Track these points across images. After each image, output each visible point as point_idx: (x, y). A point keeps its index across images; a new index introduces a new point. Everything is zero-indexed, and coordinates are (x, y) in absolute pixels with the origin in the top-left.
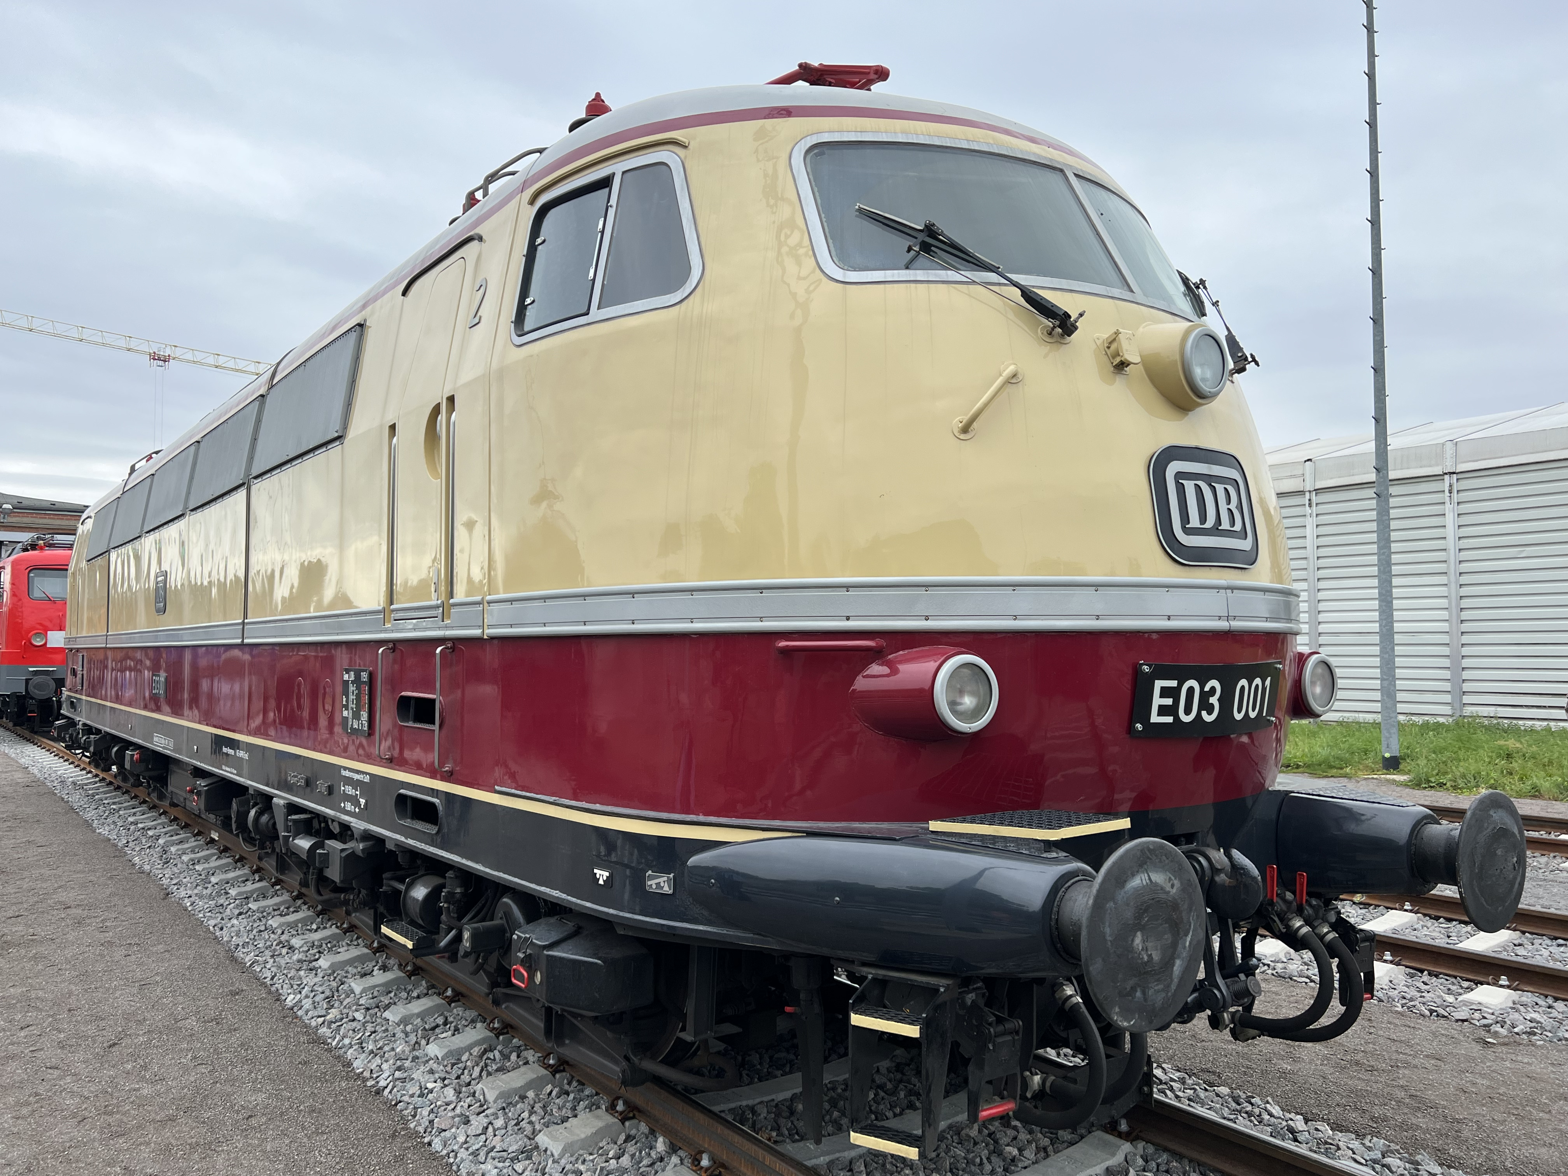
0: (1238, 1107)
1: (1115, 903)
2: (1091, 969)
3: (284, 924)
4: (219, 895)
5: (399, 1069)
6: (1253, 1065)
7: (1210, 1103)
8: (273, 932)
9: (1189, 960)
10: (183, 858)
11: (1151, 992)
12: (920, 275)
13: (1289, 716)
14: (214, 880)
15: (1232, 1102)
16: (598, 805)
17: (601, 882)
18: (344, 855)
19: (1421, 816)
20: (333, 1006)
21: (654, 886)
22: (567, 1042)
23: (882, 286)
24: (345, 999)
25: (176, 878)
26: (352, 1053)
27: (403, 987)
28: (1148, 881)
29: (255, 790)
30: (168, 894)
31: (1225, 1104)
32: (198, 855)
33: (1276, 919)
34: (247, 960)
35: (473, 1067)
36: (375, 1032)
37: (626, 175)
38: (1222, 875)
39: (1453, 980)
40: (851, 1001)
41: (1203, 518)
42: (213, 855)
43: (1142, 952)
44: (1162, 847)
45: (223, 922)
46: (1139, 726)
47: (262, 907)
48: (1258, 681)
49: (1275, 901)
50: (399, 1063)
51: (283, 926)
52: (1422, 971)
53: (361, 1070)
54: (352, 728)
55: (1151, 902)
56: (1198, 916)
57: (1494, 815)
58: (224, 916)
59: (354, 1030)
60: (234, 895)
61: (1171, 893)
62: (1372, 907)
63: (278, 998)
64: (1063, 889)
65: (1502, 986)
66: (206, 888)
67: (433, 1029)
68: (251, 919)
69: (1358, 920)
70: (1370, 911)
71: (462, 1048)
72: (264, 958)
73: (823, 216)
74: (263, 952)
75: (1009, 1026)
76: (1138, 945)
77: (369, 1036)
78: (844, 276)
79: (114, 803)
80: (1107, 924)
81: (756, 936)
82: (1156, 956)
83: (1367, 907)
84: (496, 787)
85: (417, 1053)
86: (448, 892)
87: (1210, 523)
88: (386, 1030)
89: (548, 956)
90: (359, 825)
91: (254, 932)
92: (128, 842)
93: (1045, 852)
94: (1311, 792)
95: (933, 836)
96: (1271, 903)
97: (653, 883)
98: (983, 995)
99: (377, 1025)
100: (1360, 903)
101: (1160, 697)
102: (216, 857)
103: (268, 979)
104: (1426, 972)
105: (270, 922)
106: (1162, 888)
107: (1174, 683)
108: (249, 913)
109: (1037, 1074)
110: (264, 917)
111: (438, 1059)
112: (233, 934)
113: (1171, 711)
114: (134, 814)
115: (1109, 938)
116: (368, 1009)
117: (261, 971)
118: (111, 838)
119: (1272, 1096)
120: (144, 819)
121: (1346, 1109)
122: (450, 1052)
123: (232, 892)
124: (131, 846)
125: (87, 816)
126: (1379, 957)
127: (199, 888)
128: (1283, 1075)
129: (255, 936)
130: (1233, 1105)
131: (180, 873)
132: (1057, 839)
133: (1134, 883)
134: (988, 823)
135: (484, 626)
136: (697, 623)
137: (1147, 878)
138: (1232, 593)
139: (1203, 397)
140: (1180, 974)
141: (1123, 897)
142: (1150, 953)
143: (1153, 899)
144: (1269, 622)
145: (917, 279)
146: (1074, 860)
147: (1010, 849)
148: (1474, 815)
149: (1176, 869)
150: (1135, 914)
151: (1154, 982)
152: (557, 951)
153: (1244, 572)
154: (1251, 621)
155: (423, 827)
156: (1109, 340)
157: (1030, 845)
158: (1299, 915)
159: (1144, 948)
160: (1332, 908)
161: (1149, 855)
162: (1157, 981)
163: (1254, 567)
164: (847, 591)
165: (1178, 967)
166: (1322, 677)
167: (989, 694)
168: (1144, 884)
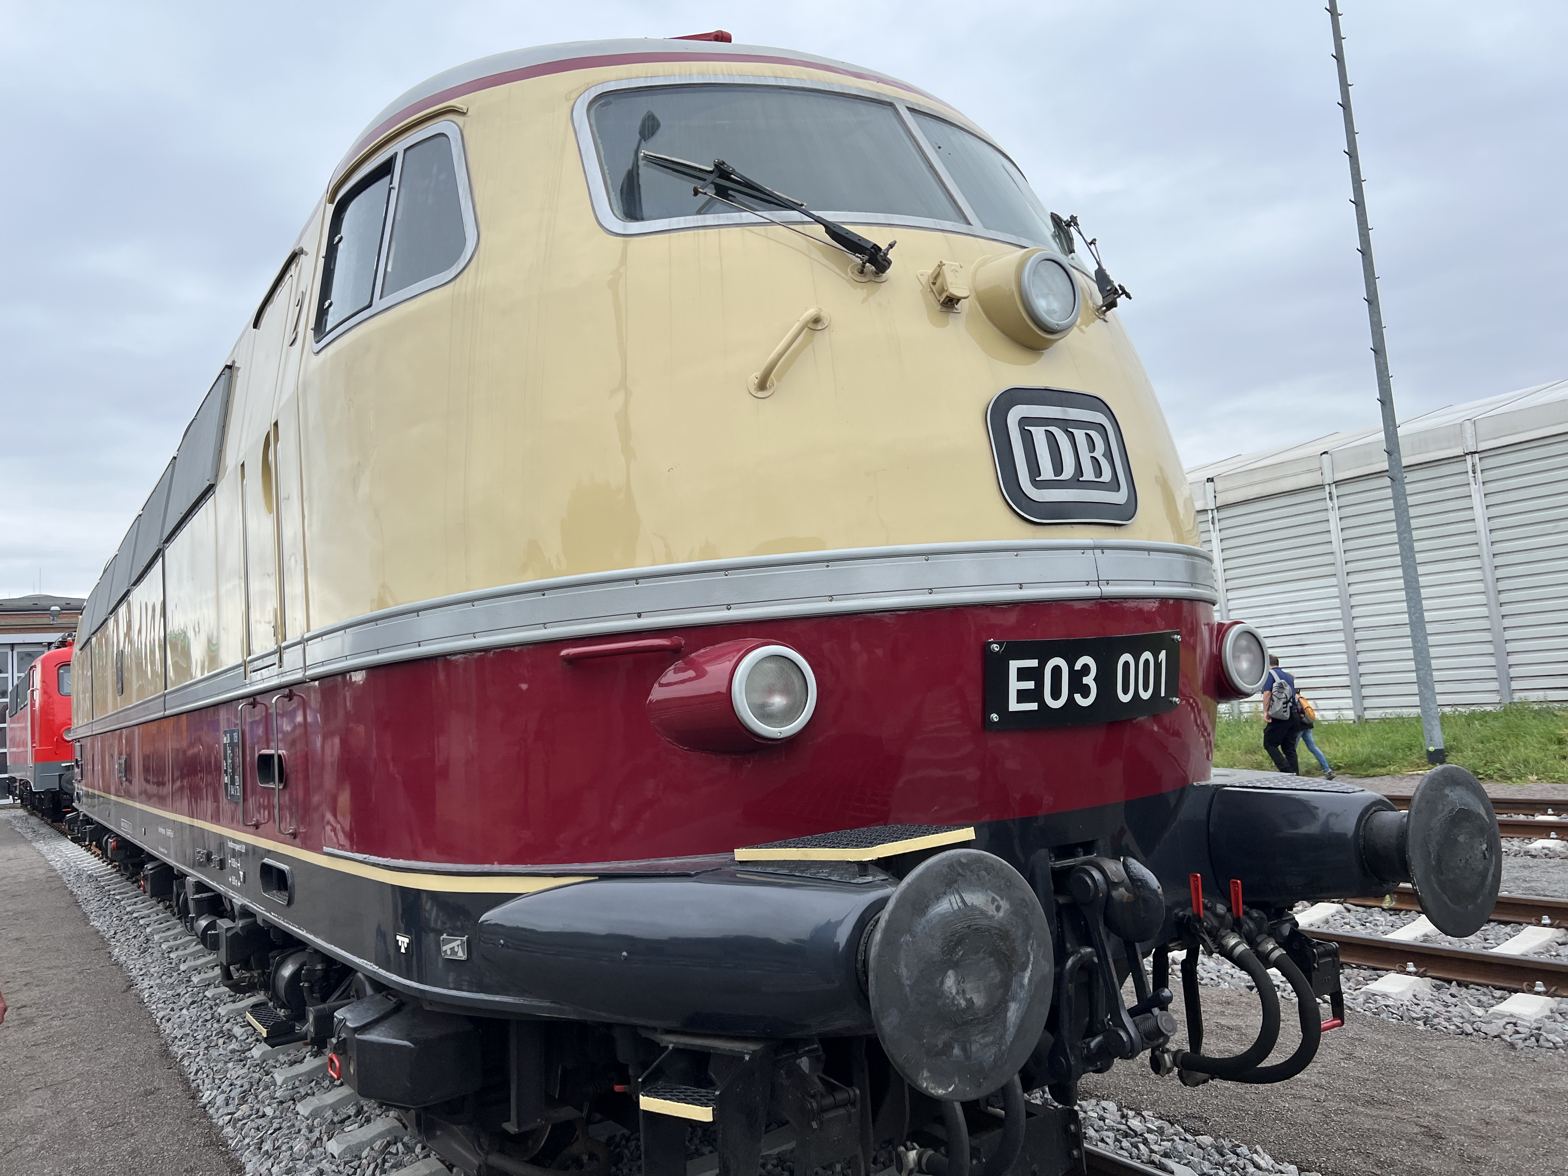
0: (1221, 1160)
1: (914, 937)
2: (883, 1023)
3: (233, 1010)
4: (181, 982)
6: (1247, 1107)
7: (1188, 1156)
8: (218, 1021)
9: (1031, 1001)
10: (163, 946)
11: (975, 1047)
12: (710, 219)
13: (1212, 697)
14: (183, 967)
15: (1215, 1153)
16: (401, 860)
17: (403, 950)
18: (229, 934)
19: (1371, 801)
20: (247, 1100)
21: (449, 952)
23: (667, 235)
24: (262, 1092)
25: (145, 968)
26: (245, 1156)
28: (960, 904)
29: (178, 870)
30: (132, 985)
31: (1207, 1157)
32: (178, 942)
33: (1206, 937)
34: (179, 1053)
35: (369, 1164)
36: (280, 1128)
37: (409, 153)
38: (1120, 889)
39: (1485, 990)
40: (640, 1080)
41: (1058, 468)
42: (193, 941)
43: (957, 997)
44: (979, 860)
45: (172, 1013)
46: (995, 717)
47: (218, 994)
48: (1147, 655)
49: (1202, 916)
50: (291, 1165)
51: (231, 1013)
52: (1449, 982)
54: (230, 795)
55: (966, 931)
56: (1039, 945)
57: (1451, 794)
58: (175, 1006)
59: (257, 1129)
60: (196, 982)
61: (996, 918)
62: (1403, 912)
63: (194, 1096)
64: (872, 922)
65: (1538, 993)
66: (171, 977)
67: (342, 1122)
68: (203, 1008)
69: (1387, 928)
70: (1400, 918)
71: (363, 1143)
72: (197, 1051)
73: (605, 168)
74: (198, 1044)
75: (840, 1096)
76: (949, 988)
77: (271, 1134)
78: (625, 228)
79: (120, 893)
80: (903, 963)
81: (553, 1005)
82: (979, 1000)
83: (1398, 912)
84: (326, 849)
85: (314, 1152)
86: (308, 970)
88: (293, 1126)
89: (359, 1040)
90: (239, 900)
91: (199, 1022)
92: (115, 933)
93: (861, 876)
94: (1246, 784)
95: (739, 868)
96: (1200, 921)
97: (446, 948)
98: (818, 1058)
99: (283, 1120)
100: (1390, 909)
101: (1018, 680)
102: (195, 943)
103: (193, 1074)
104: (1454, 983)
105: (219, 1010)
106: (983, 913)
107: (1034, 663)
108: (203, 1002)
109: (914, 1149)
110: (216, 1005)
111: (333, 1157)
112: (176, 1026)
113: (1034, 695)
114: (135, 903)
115: (906, 982)
116: (281, 1102)
117: (189, 1065)
118: (102, 930)
119: (1263, 1143)
120: (142, 908)
121: (1348, 1154)
122: (349, 1148)
123: (195, 979)
124: (117, 936)
125: (87, 909)
126: (1402, 969)
127: (164, 977)
128: (1279, 1116)
129: (198, 1026)
130: (1216, 1157)
131: (152, 963)
132: (871, 859)
133: (940, 908)
134: (801, 846)
135: (305, 668)
136: (480, 637)
137: (959, 901)
138: (1103, 553)
139: (1052, 332)
140: (1018, 1021)
141: (924, 928)
142: (968, 997)
143: (969, 927)
144: (1157, 586)
145: (706, 224)
146: (891, 884)
147: (819, 876)
148: (1423, 795)
149: (1003, 886)
150: (943, 948)
151: (977, 1035)
152: (369, 1034)
153: (1117, 528)
154: (1132, 585)
155: (279, 899)
156: (934, 275)
157: (847, 869)
158: (1233, 931)
159: (961, 991)
160: (1284, 919)
161: (961, 871)
162: (982, 1032)
163: (1133, 523)
164: (637, 584)
165: (1013, 1012)
166: (1248, 650)
167: (804, 690)
168: (955, 907)
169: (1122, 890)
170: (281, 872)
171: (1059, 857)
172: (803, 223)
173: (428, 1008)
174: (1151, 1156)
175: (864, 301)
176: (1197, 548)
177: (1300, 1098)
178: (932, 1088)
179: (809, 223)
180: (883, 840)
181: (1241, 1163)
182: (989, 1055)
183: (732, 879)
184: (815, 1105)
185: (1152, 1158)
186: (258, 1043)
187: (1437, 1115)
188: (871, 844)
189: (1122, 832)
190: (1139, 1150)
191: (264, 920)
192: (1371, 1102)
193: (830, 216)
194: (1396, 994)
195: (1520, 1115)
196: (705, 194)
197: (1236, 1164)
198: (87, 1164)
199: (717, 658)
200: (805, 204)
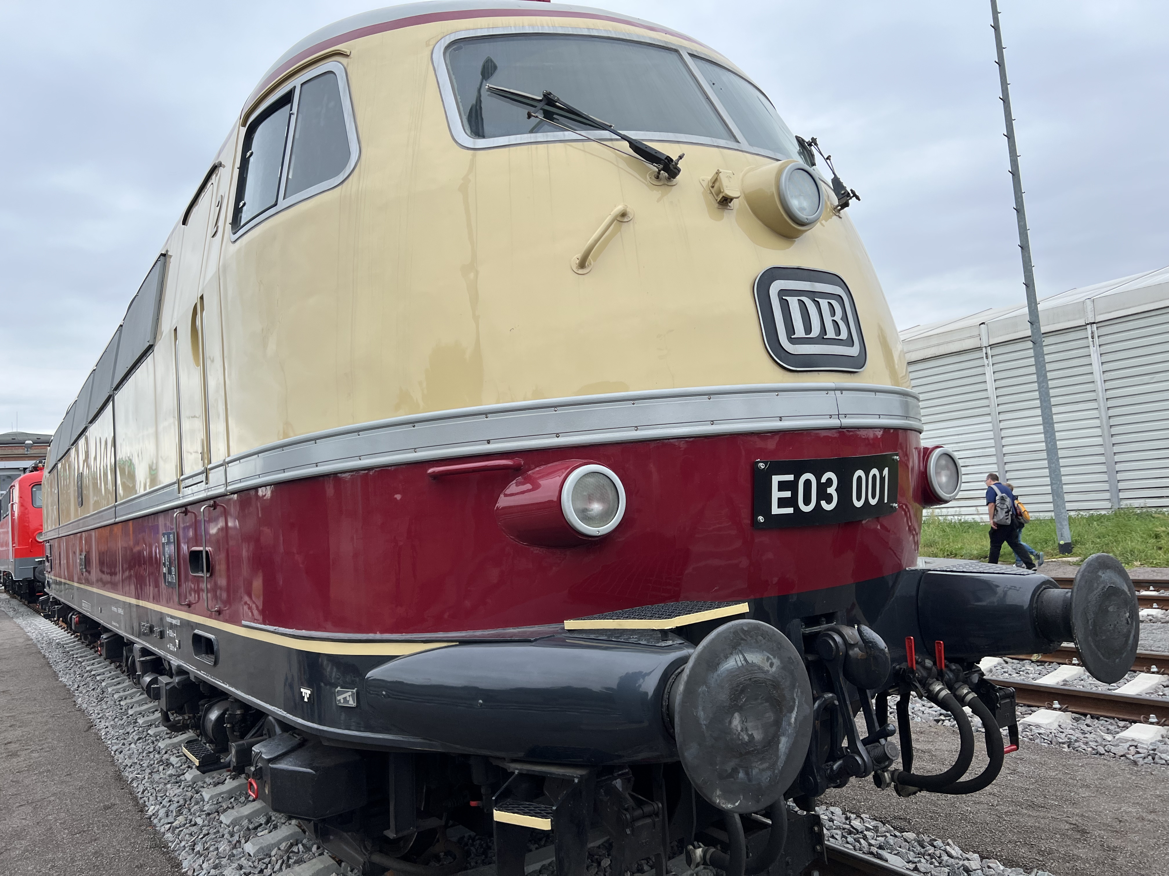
0: (922, 850)
1: (708, 687)
2: (686, 754)
3: (171, 744)
4: (129, 723)
5: (215, 867)
7: (898, 848)
8: (159, 753)
9: (796, 736)
10: (115, 696)
11: (755, 772)
12: (540, 137)
13: (919, 503)
14: (130, 712)
15: (918, 846)
16: (304, 631)
17: (306, 700)
18: (168, 687)
19: (1041, 581)
20: (182, 813)
21: (342, 701)
22: (332, 837)
23: (507, 149)
24: (193, 806)
25: (102, 713)
26: (182, 855)
27: (245, 792)
28: (743, 662)
29: (127, 639)
30: (92, 726)
31: (911, 848)
32: (126, 693)
33: (918, 685)
34: (130, 777)
35: (277, 861)
36: (208, 834)
37: (305, 86)
38: (855, 649)
39: (1112, 721)
40: (494, 798)
41: (808, 328)
42: (137, 692)
43: (742, 733)
44: (757, 628)
45: (123, 747)
46: (761, 519)
47: (158, 732)
48: (875, 471)
49: (915, 669)
50: (217, 861)
51: (169, 746)
52: (1085, 715)
53: (186, 869)
54: (168, 581)
55: (748, 682)
56: (802, 693)
57: (1103, 576)
58: (125, 742)
59: (191, 835)
60: (141, 723)
61: (770, 672)
62: (1047, 664)
63: (142, 810)
64: (673, 676)
65: (1151, 723)
66: (122, 720)
67: (256, 828)
68: (147, 743)
69: (1036, 675)
70: (1045, 668)
71: (272, 844)
72: (143, 776)
73: (459, 97)
74: (144, 770)
75: (647, 809)
76: (736, 726)
77: (202, 838)
78: (474, 143)
79: (81, 657)
80: (700, 708)
82: (758, 736)
83: (1043, 664)
84: (244, 622)
85: (234, 852)
86: (230, 714)
87: (816, 331)
88: (218, 832)
89: (272, 769)
90: (175, 662)
91: (144, 754)
92: (78, 687)
93: (663, 641)
94: (945, 569)
95: (568, 635)
96: (913, 672)
97: (340, 698)
98: (629, 780)
99: (210, 828)
100: (1037, 661)
101: (779, 491)
102: (139, 694)
103: (140, 793)
104: (1089, 716)
105: (159, 744)
106: (760, 668)
107: (790, 477)
108: (147, 738)
109: (700, 847)
110: (157, 740)
111: (250, 855)
112: (126, 757)
113: (791, 502)
114: (93, 664)
115: (703, 722)
116: (209, 814)
117: (137, 786)
118: (68, 684)
119: (953, 837)
120: (98, 667)
121: (1017, 845)
122: (262, 848)
123: (140, 721)
124: (80, 689)
125: (57, 668)
126: (1050, 706)
127: (116, 720)
128: (964, 817)
129: (143, 757)
130: (919, 849)
131: (107, 709)
132: (671, 628)
133: (728, 665)
134: (615, 618)
135: (227, 484)
136: (364, 459)
137: (742, 659)
138: (842, 393)
139: (802, 224)
140: (787, 751)
141: (716, 680)
142: (750, 733)
143: (750, 679)
144: (882, 418)
145: (538, 140)
146: (687, 647)
147: (631, 641)
148: (1083, 576)
149: (775, 648)
150: (730, 696)
151: (757, 762)
152: (280, 763)
153: (852, 375)
154: (863, 418)
155: (208, 660)
156: (713, 181)
157: (651, 635)
158: (938, 680)
159: (744, 729)
160: (973, 670)
161: (743, 637)
162: (761, 760)
163: (863, 371)
164: (487, 418)
165: (784, 744)
166: (946, 467)
167: (616, 500)
168: (740, 664)
169: (856, 650)
170: (209, 640)
171: (808, 625)
172: (611, 140)
173: (326, 744)
174: (870, 848)
175: (659, 200)
176: (909, 390)
177: (978, 803)
178: (723, 804)
179: (617, 140)
180: (679, 613)
181: (938, 853)
182: (766, 778)
183: (562, 643)
184: (628, 816)
185: (871, 850)
186: (189, 769)
187: (1082, 815)
188: (670, 616)
189: (853, 606)
190: (860, 844)
191: (195, 677)
192: (1032, 806)
193: (633, 135)
194: (1046, 725)
195: (1144, 815)
196: (537, 117)
197: (934, 853)
198: (61, 862)
199: (548, 474)
200: (613, 126)
